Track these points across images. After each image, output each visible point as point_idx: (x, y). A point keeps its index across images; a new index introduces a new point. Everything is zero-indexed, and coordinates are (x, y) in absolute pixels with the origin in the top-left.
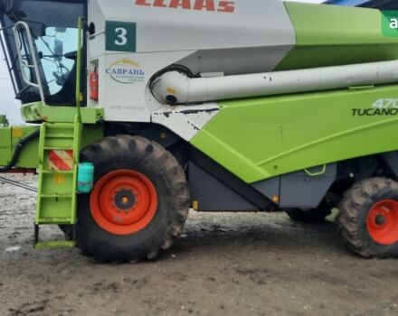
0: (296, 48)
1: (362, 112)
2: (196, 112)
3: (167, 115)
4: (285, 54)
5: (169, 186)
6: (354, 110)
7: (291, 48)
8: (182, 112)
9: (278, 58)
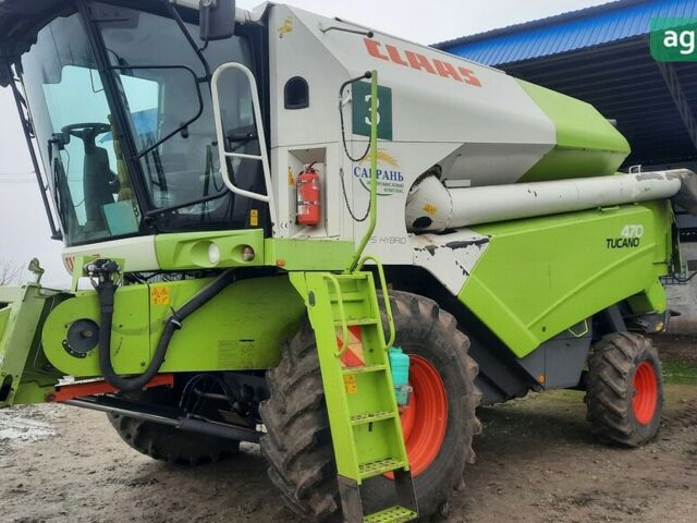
0: (557, 148)
1: (620, 243)
2: (464, 245)
3: (432, 250)
4: (542, 156)
5: (464, 376)
6: (608, 240)
7: (550, 149)
8: (448, 245)
9: (533, 160)
